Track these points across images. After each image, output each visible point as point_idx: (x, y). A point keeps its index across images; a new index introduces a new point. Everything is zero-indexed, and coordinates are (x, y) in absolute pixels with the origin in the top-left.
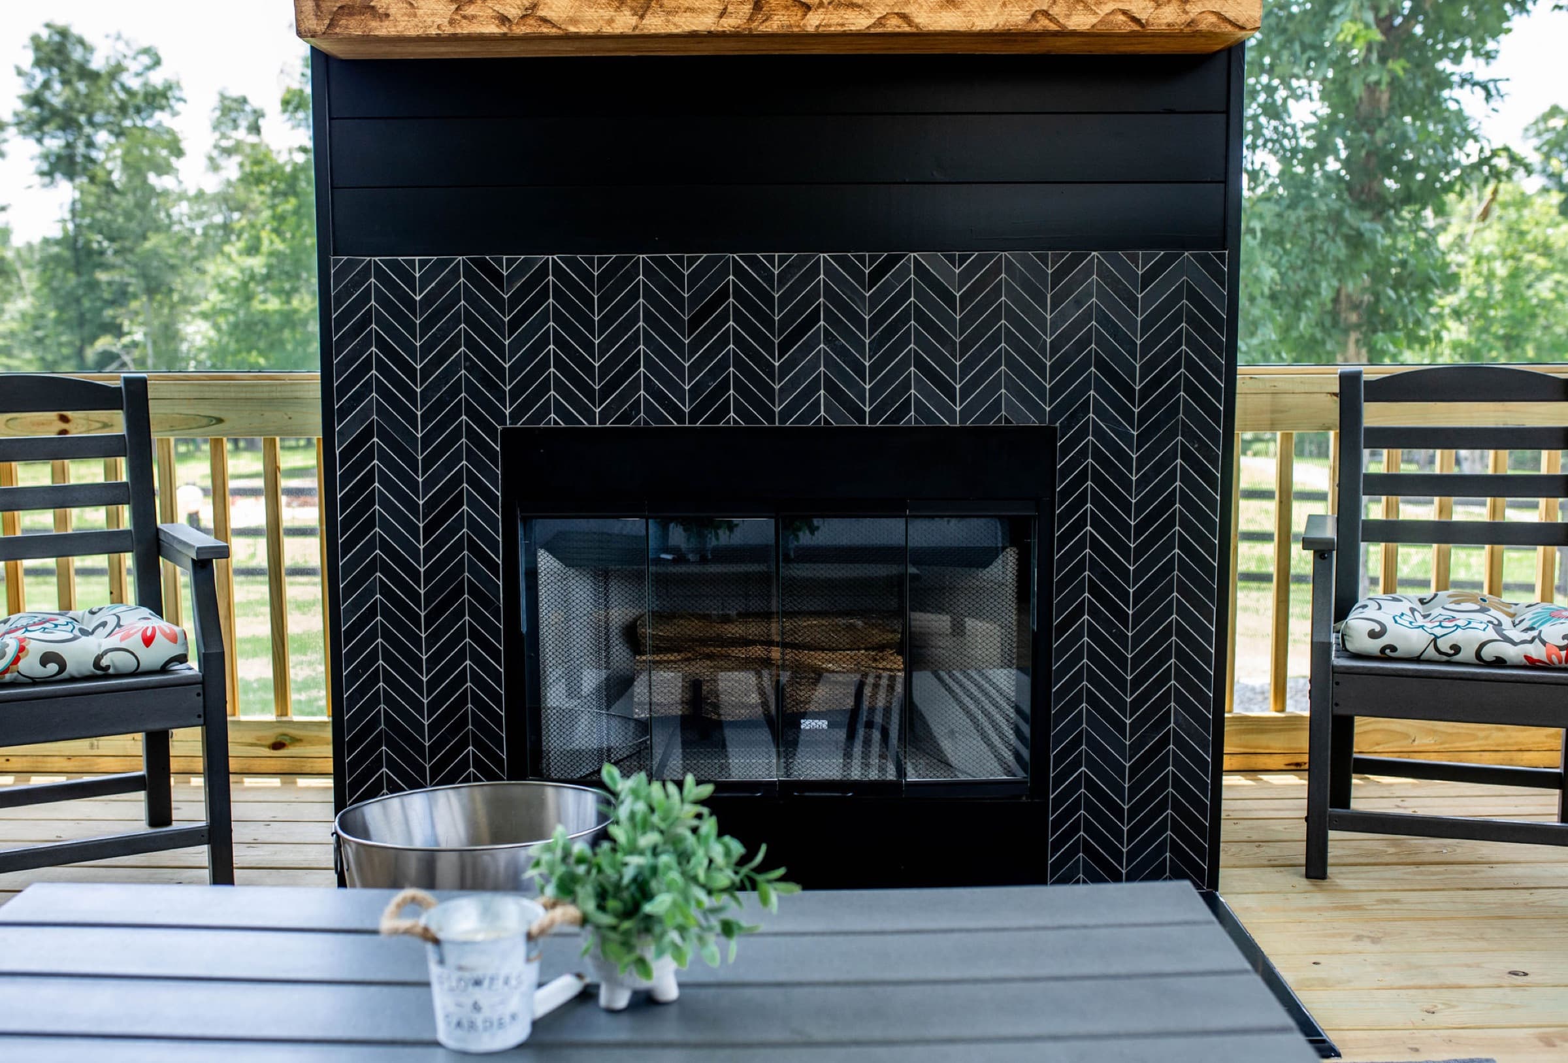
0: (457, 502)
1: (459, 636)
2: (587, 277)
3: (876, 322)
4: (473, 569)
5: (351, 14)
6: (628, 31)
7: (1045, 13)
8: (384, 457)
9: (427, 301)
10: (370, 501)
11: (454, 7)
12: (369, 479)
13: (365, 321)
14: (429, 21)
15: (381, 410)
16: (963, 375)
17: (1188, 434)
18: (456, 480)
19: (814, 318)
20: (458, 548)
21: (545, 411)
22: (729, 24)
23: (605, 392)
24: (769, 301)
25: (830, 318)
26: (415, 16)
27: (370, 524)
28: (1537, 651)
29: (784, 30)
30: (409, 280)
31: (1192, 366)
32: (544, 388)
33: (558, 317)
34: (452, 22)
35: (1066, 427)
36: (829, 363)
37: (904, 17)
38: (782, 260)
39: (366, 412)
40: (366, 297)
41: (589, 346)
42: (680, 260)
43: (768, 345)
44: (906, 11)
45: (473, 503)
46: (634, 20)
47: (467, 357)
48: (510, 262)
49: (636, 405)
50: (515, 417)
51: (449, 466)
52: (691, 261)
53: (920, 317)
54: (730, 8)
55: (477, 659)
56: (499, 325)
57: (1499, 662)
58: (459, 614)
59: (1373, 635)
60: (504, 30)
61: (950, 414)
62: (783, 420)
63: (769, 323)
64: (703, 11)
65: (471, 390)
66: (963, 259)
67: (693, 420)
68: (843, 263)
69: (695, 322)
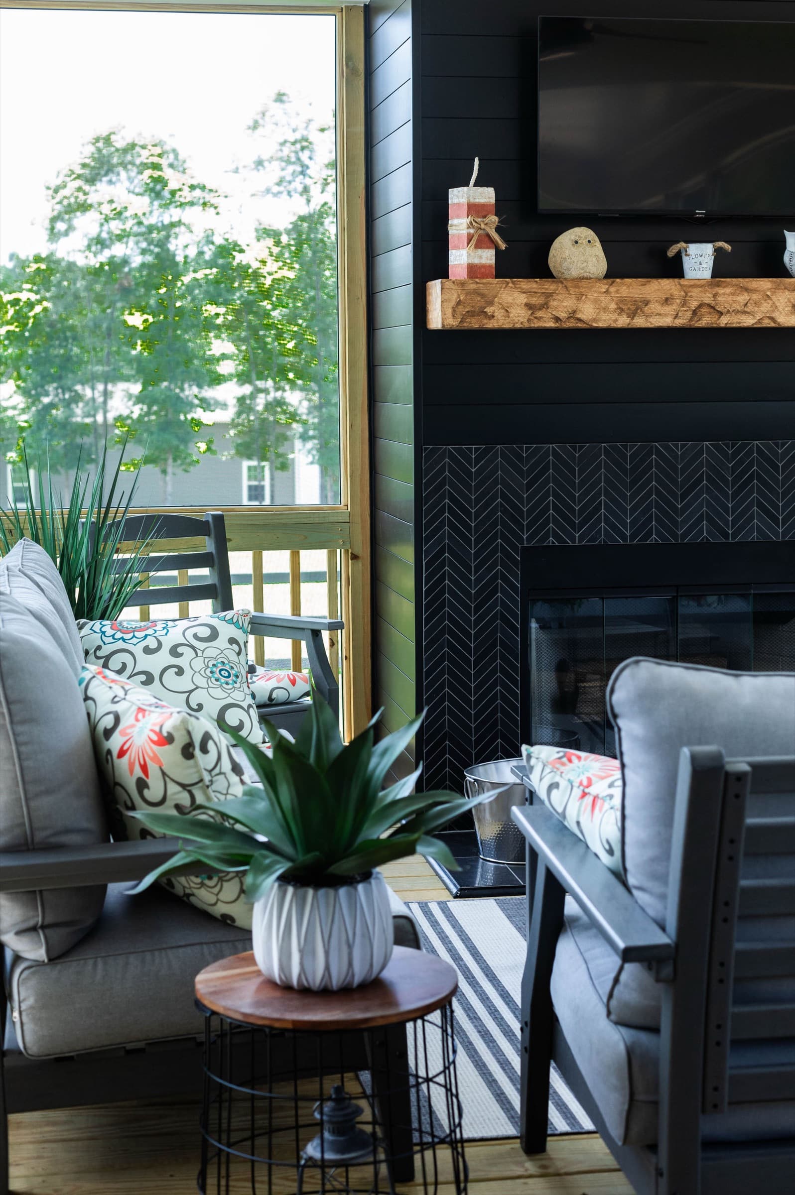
0: (495, 591)
1: (494, 671)
2: (572, 457)
3: (735, 481)
4: (504, 632)
5: (473, 316)
6: (625, 326)
8: (452, 566)
9: (479, 472)
10: (442, 592)
11: (530, 312)
12: (442, 579)
13: (442, 484)
14: (516, 320)
15: (450, 537)
16: (783, 511)
18: (495, 577)
19: (700, 480)
20: (494, 618)
21: (547, 536)
22: (679, 322)
23: (582, 525)
24: (675, 469)
25: (709, 479)
26: (509, 317)
27: (442, 605)
29: (710, 326)
30: (469, 459)
32: (546, 523)
33: (555, 481)
34: (529, 321)
36: (709, 505)
37: (772, 319)
38: (683, 446)
39: (441, 539)
40: (442, 470)
41: (572, 497)
42: (625, 447)
43: (675, 495)
44: (773, 316)
45: (504, 592)
46: (628, 320)
47: (502, 505)
48: (528, 449)
49: (599, 533)
50: (529, 539)
51: (489, 569)
52: (632, 447)
53: (760, 478)
54: (680, 314)
55: (504, 686)
56: (520, 486)
58: (494, 658)
60: (557, 325)
61: (776, 534)
62: (683, 539)
64: (666, 315)
65: (504, 524)
66: (783, 445)
67: (632, 539)
68: (717, 447)
69: (633, 483)
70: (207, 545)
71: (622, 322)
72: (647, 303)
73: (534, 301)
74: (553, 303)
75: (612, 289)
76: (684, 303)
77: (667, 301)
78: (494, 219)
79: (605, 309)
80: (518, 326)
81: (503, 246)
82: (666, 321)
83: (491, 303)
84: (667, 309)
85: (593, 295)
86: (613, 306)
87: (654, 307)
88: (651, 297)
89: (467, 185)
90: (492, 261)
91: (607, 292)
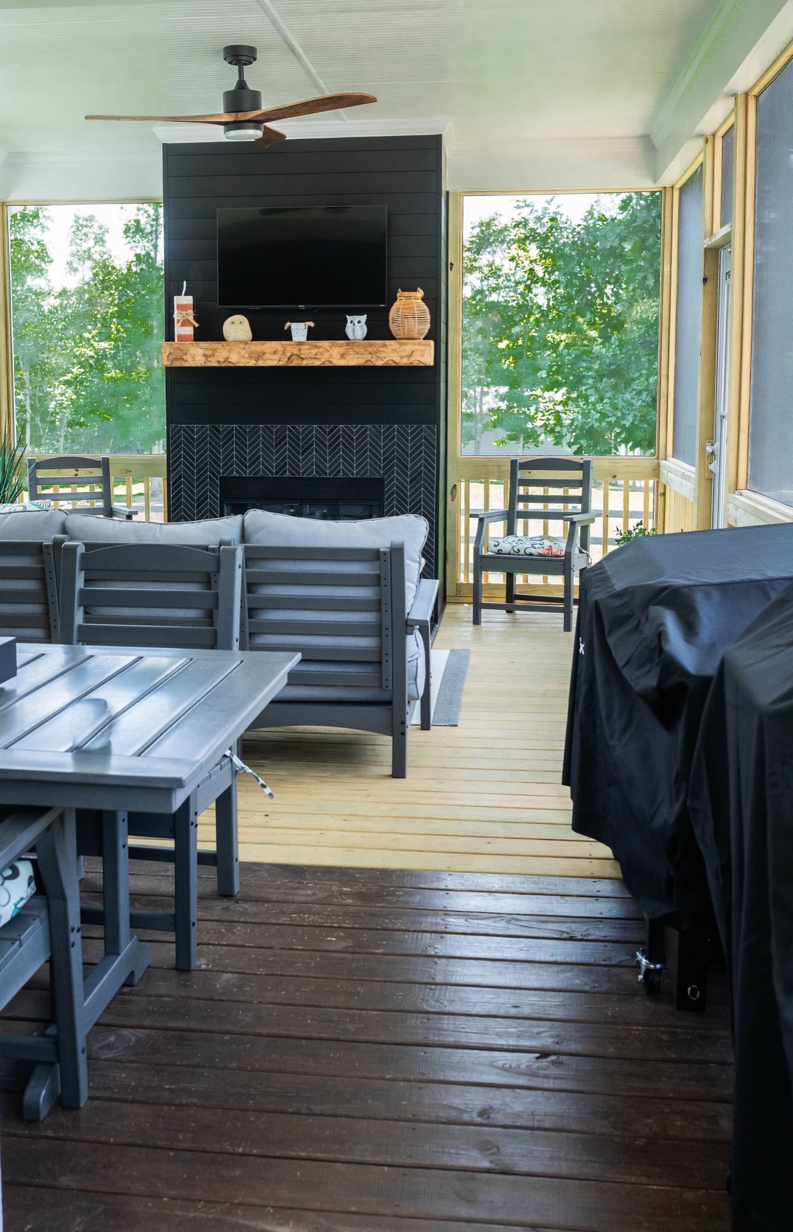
0: (206, 499)
2: (245, 432)
3: (330, 445)
5: (177, 360)
6: (253, 365)
7: (370, 361)
8: (185, 484)
9: (199, 438)
10: (180, 498)
11: (205, 358)
12: (180, 491)
13: (180, 444)
14: (197, 362)
15: (184, 471)
16: (356, 462)
17: (425, 481)
18: (207, 491)
19: (312, 445)
21: (232, 471)
22: (281, 364)
23: (250, 466)
24: (299, 439)
25: (317, 444)
26: (194, 361)
27: (180, 504)
28: (541, 551)
29: (297, 365)
30: (193, 431)
31: (426, 460)
32: (232, 465)
33: (237, 444)
34: (203, 363)
35: (388, 478)
36: (317, 458)
37: (330, 361)
38: (302, 427)
39: (180, 471)
40: (180, 437)
41: (245, 452)
42: (272, 427)
43: (298, 453)
45: (211, 499)
46: (255, 362)
47: (209, 455)
48: (223, 427)
49: (259, 470)
50: (224, 473)
51: (204, 488)
52: (276, 427)
53: (343, 444)
54: (281, 359)
56: (219, 446)
57: (531, 554)
59: (495, 546)
60: (217, 365)
61: (353, 474)
62: (303, 475)
63: (298, 446)
64: (274, 360)
65: (211, 465)
66: (356, 427)
67: (276, 475)
68: (320, 428)
69: (277, 445)
70: (98, 472)
71: (252, 363)
72: (264, 354)
73: (208, 353)
74: (217, 354)
75: (246, 347)
76: (284, 353)
77: (275, 352)
78: (191, 312)
79: (243, 357)
80: (199, 365)
81: (197, 325)
82: (273, 363)
83: (186, 354)
84: (275, 357)
85: (236, 349)
86: (247, 355)
87: (267, 356)
88: (266, 351)
89: (181, 295)
90: (192, 333)
91: (244, 348)
